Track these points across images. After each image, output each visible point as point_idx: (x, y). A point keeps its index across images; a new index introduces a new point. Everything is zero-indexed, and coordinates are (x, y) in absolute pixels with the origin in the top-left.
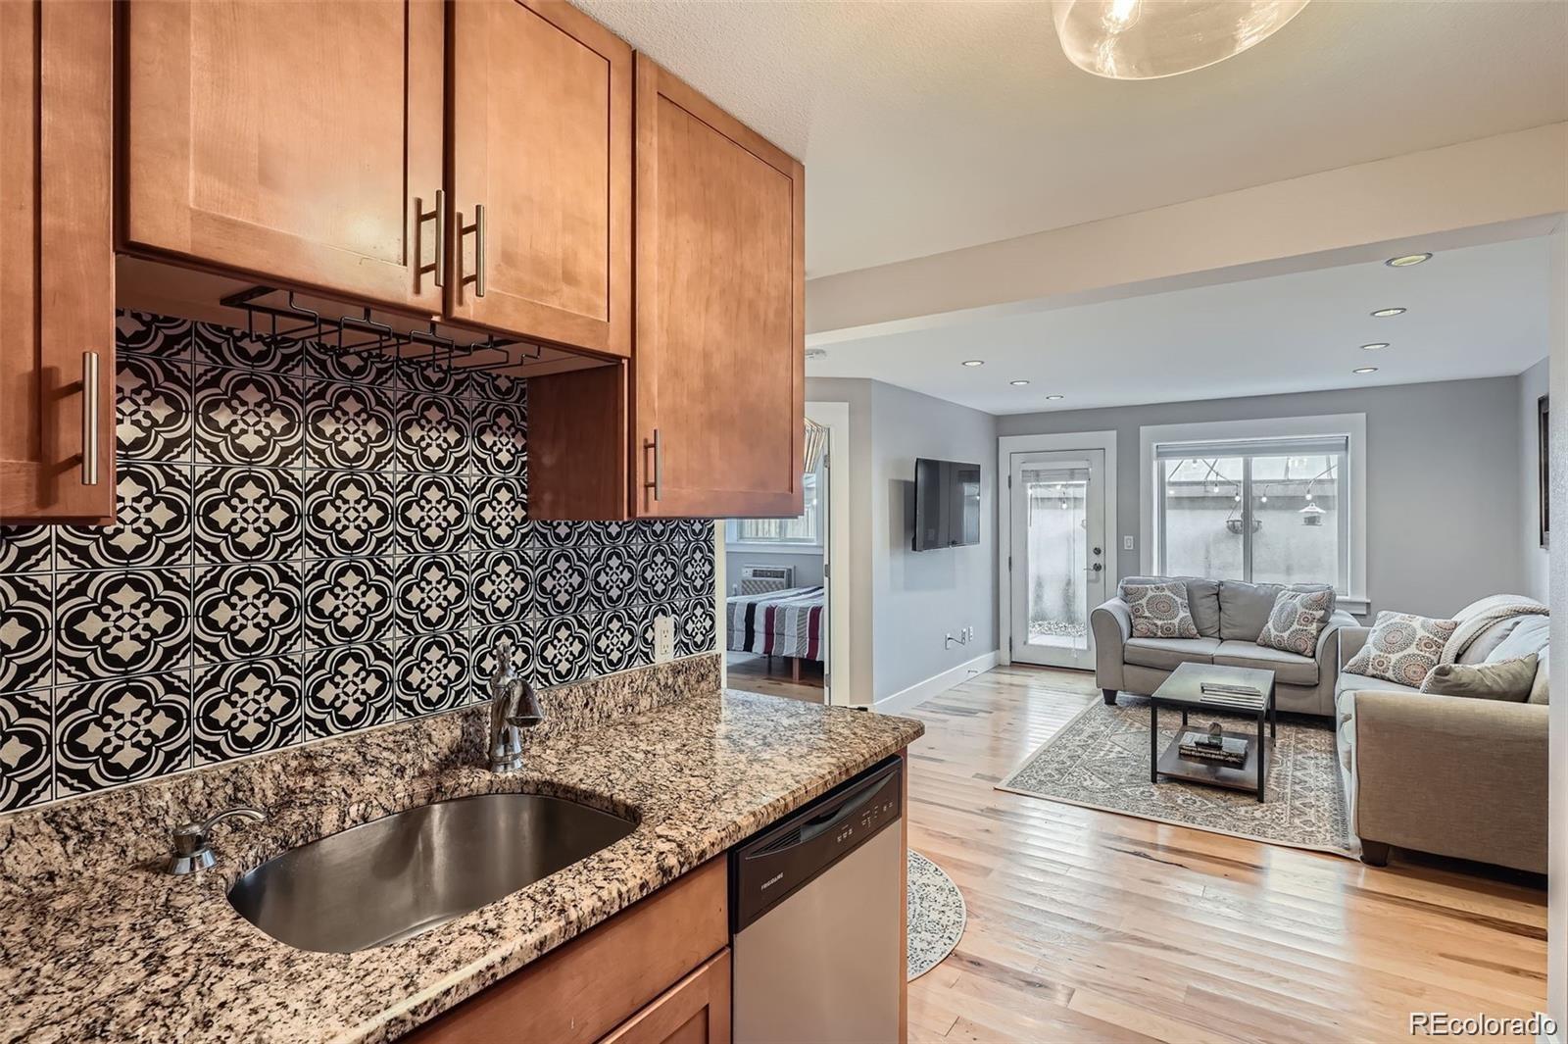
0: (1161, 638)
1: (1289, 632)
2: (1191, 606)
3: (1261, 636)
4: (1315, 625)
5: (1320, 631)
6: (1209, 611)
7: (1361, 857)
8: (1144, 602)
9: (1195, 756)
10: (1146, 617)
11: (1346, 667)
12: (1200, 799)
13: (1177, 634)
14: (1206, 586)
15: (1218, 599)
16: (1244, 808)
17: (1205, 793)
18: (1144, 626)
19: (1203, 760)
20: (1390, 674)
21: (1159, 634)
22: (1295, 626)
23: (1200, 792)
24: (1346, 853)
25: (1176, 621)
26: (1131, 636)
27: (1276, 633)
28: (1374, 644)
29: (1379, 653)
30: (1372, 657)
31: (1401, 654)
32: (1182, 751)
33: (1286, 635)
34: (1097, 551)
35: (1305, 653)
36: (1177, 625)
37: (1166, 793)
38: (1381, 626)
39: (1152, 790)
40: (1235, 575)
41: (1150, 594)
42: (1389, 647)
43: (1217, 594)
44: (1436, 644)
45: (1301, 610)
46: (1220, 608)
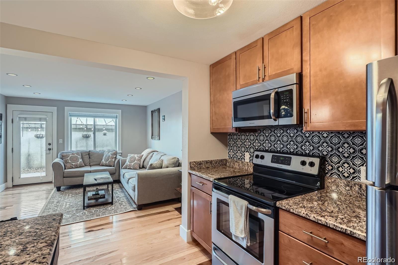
0: (74, 168)
1: (108, 161)
2: (82, 158)
3: (101, 163)
4: (114, 159)
5: (115, 160)
6: (87, 159)
7: (138, 209)
8: (69, 158)
9: (92, 198)
10: (69, 163)
11: (123, 168)
12: (98, 209)
13: (79, 166)
14: (86, 152)
15: (89, 155)
16: (109, 208)
17: (98, 207)
18: (69, 165)
19: (95, 199)
20: (132, 168)
21: (74, 167)
22: (110, 160)
23: (97, 207)
24: (134, 209)
25: (79, 163)
26: (65, 169)
27: (105, 162)
28: (128, 162)
29: (129, 163)
30: (128, 164)
31: (134, 163)
32: (89, 198)
33: (107, 162)
34: (50, 144)
35: (112, 166)
36: (79, 164)
37: (89, 211)
38: (129, 157)
39: (84, 212)
40: (92, 148)
41: (71, 156)
42: (131, 162)
43: (89, 154)
44: (139, 160)
45: (111, 156)
46: (90, 158)
